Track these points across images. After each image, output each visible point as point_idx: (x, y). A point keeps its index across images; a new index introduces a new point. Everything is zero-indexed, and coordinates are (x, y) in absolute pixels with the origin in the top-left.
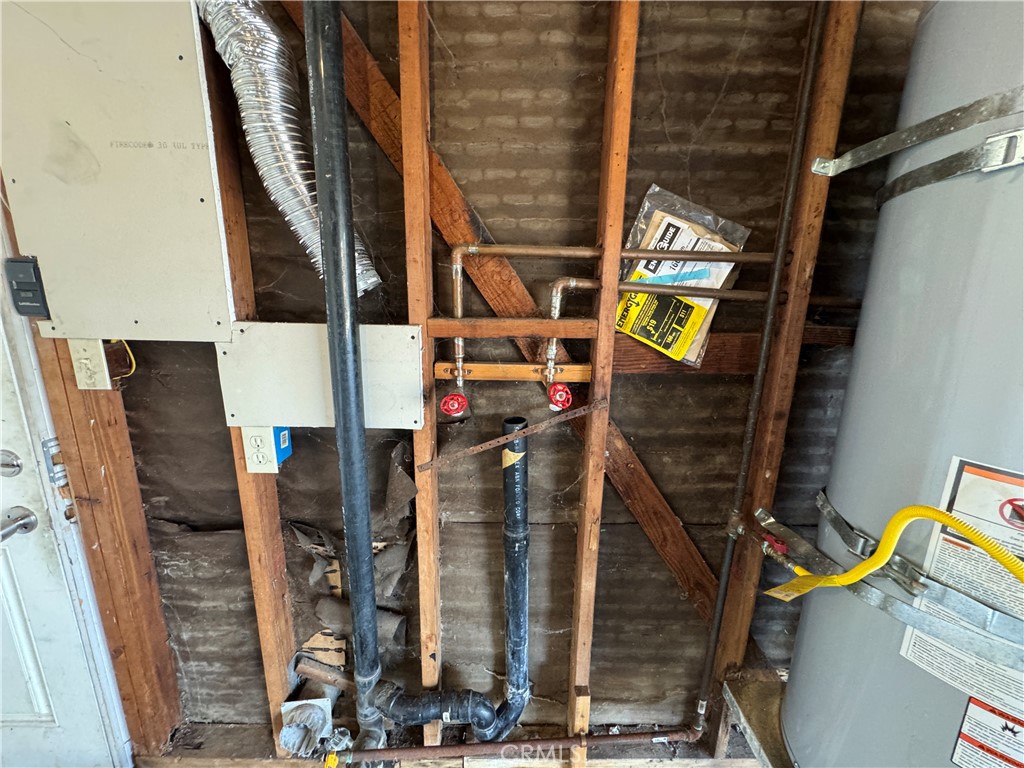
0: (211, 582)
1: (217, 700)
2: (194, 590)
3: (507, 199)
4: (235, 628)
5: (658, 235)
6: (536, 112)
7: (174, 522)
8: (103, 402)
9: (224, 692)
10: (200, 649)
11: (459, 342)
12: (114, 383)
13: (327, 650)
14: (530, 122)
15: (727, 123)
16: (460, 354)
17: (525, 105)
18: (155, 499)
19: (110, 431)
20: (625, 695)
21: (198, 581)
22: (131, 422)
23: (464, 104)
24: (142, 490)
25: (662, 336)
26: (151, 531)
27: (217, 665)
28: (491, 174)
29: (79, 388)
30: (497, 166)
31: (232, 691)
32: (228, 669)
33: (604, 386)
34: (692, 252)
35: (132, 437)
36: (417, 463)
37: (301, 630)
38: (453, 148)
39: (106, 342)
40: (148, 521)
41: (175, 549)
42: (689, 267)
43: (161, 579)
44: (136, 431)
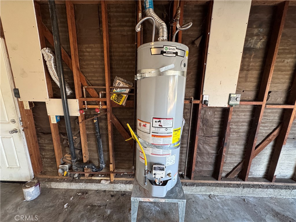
0: (48, 144)
1: (49, 167)
2: (45, 145)
3: (93, 78)
4: (52, 153)
5: (117, 84)
6: (96, 65)
7: (41, 132)
8: (29, 111)
9: (50, 165)
10: (46, 156)
11: (86, 102)
12: (30, 108)
13: (68, 157)
14: (95, 66)
15: (127, 66)
16: (86, 104)
17: (94, 64)
18: (38, 129)
19: (30, 116)
20: (123, 167)
21: (45, 143)
22: (33, 115)
23: (85, 64)
24: (35, 127)
25: (118, 101)
26: (37, 134)
27: (49, 160)
28: (90, 74)
29: (25, 109)
30: (91, 73)
31: (52, 165)
32: (51, 161)
33: (109, 109)
34: (123, 87)
35: (34, 118)
36: (79, 122)
37: (63, 153)
38: (84, 70)
39: (29, 102)
40: (37, 133)
41: (41, 138)
42: (122, 90)
43: (39, 143)
44: (34, 117)
